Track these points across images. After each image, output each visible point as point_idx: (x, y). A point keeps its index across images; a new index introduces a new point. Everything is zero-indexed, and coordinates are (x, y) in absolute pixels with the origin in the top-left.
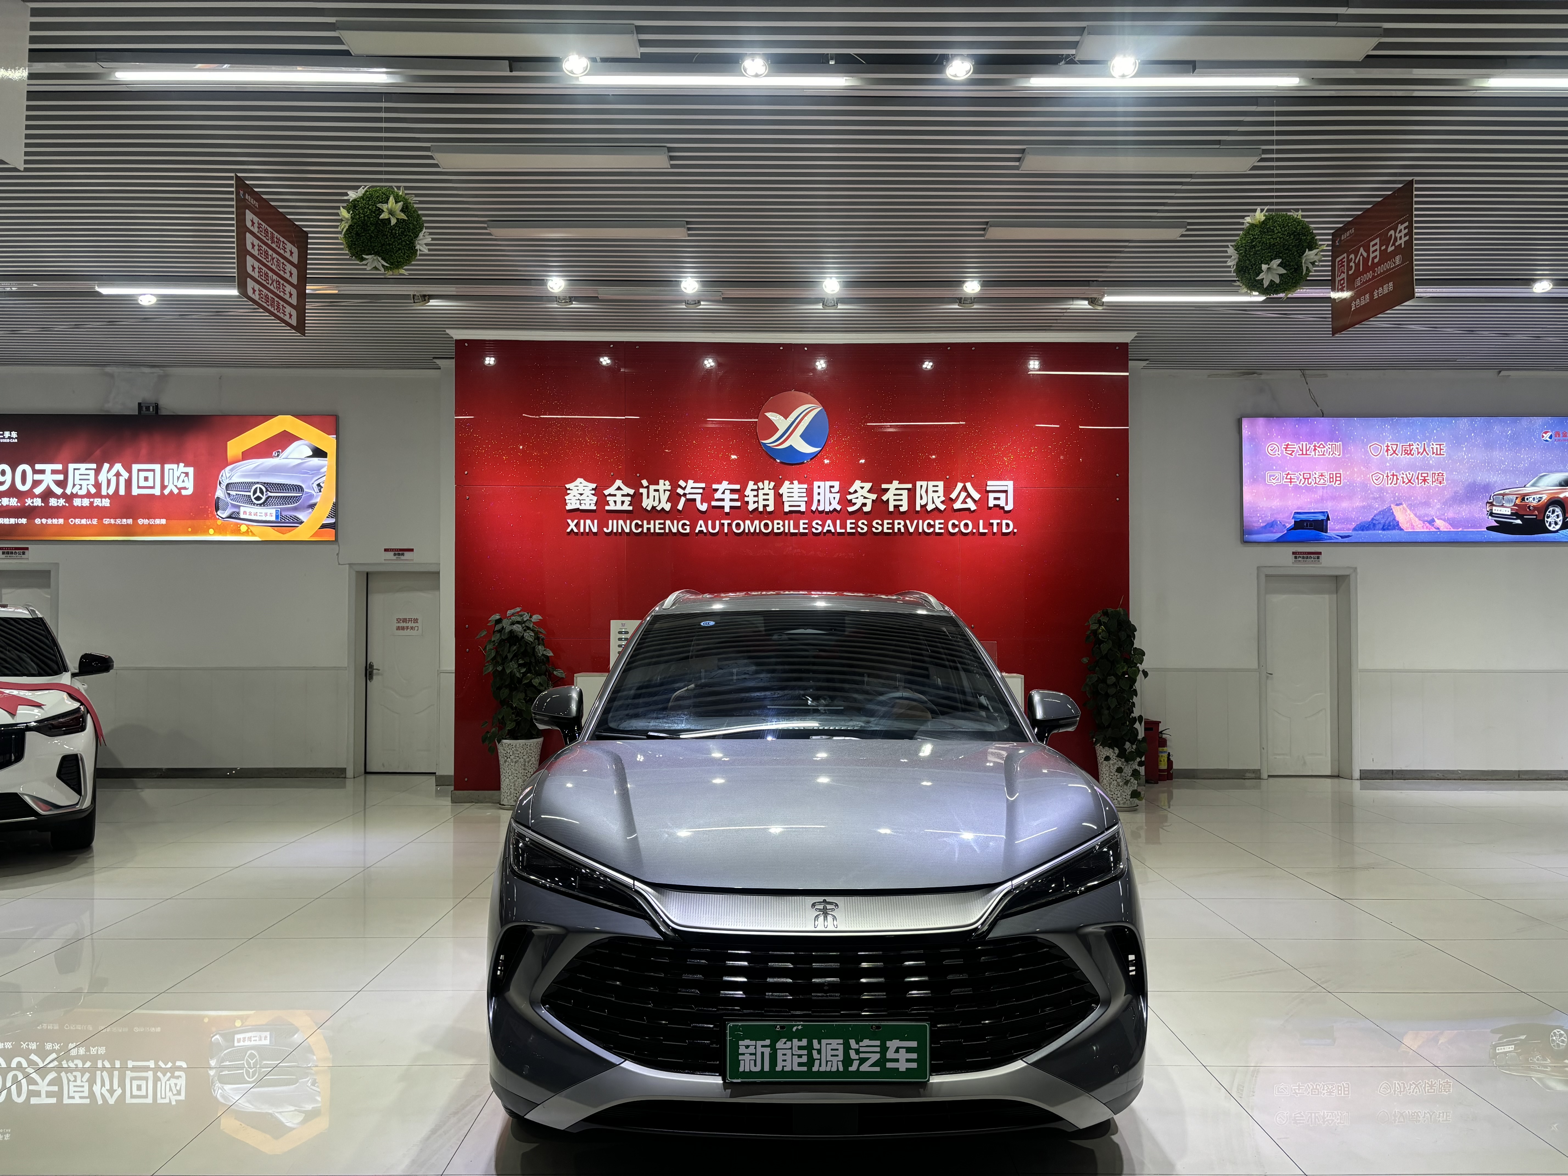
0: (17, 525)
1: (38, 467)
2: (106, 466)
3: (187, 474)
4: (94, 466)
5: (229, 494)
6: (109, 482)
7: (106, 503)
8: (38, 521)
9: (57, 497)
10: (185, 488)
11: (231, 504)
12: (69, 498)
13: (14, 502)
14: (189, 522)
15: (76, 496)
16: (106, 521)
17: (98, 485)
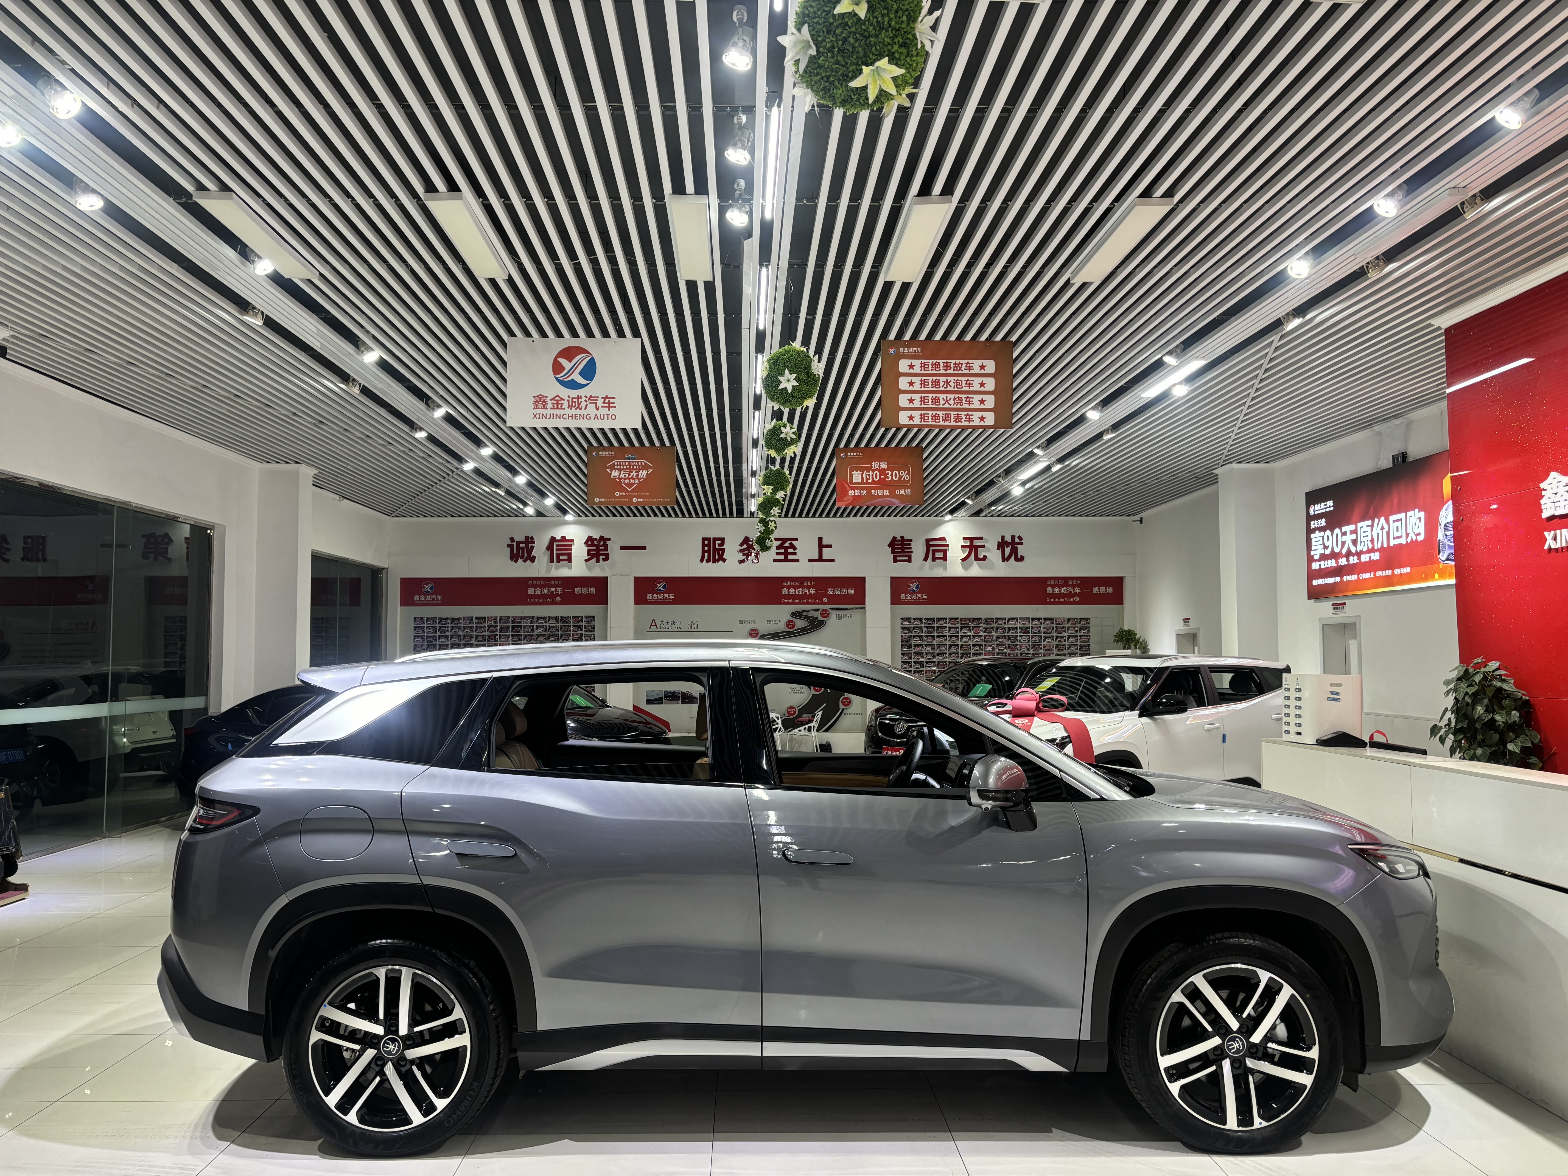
0: (1336, 583)
1: (1344, 529)
2: (1376, 520)
3: (1420, 519)
4: (1369, 522)
5: (1446, 535)
6: (1378, 534)
7: (1376, 556)
8: (1345, 578)
9: (1353, 555)
10: (1419, 534)
11: (1448, 545)
12: (1358, 554)
13: (1331, 563)
14: (1422, 568)
15: (1362, 552)
16: (1379, 574)
17: (1372, 541)
